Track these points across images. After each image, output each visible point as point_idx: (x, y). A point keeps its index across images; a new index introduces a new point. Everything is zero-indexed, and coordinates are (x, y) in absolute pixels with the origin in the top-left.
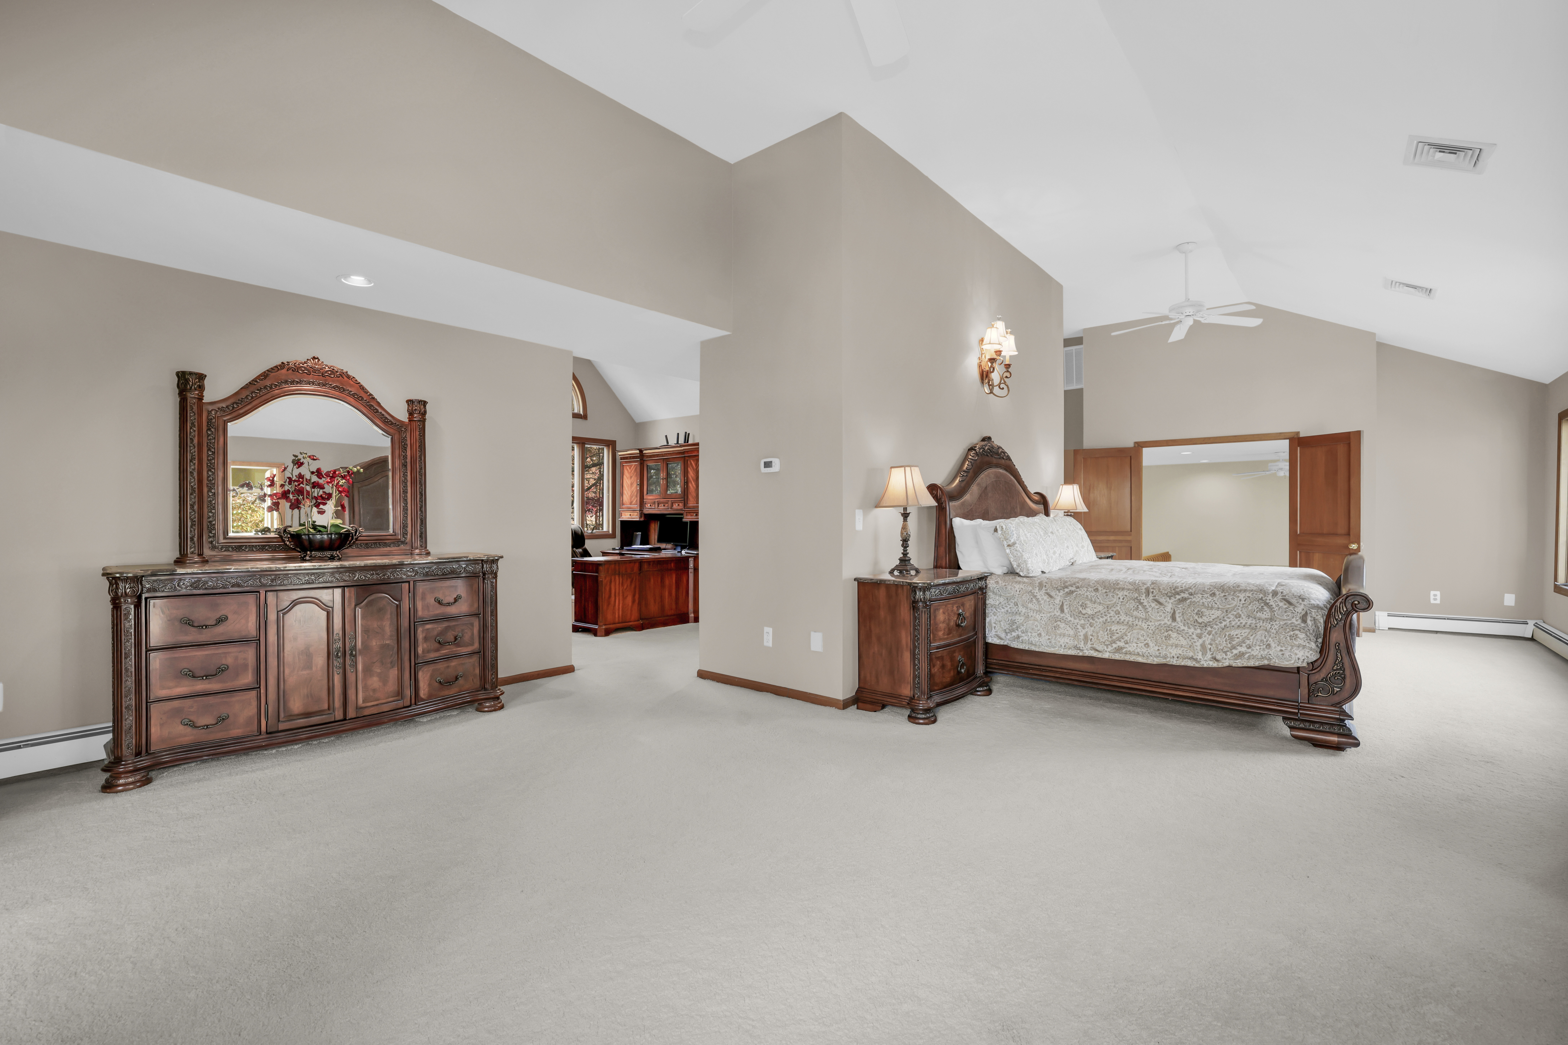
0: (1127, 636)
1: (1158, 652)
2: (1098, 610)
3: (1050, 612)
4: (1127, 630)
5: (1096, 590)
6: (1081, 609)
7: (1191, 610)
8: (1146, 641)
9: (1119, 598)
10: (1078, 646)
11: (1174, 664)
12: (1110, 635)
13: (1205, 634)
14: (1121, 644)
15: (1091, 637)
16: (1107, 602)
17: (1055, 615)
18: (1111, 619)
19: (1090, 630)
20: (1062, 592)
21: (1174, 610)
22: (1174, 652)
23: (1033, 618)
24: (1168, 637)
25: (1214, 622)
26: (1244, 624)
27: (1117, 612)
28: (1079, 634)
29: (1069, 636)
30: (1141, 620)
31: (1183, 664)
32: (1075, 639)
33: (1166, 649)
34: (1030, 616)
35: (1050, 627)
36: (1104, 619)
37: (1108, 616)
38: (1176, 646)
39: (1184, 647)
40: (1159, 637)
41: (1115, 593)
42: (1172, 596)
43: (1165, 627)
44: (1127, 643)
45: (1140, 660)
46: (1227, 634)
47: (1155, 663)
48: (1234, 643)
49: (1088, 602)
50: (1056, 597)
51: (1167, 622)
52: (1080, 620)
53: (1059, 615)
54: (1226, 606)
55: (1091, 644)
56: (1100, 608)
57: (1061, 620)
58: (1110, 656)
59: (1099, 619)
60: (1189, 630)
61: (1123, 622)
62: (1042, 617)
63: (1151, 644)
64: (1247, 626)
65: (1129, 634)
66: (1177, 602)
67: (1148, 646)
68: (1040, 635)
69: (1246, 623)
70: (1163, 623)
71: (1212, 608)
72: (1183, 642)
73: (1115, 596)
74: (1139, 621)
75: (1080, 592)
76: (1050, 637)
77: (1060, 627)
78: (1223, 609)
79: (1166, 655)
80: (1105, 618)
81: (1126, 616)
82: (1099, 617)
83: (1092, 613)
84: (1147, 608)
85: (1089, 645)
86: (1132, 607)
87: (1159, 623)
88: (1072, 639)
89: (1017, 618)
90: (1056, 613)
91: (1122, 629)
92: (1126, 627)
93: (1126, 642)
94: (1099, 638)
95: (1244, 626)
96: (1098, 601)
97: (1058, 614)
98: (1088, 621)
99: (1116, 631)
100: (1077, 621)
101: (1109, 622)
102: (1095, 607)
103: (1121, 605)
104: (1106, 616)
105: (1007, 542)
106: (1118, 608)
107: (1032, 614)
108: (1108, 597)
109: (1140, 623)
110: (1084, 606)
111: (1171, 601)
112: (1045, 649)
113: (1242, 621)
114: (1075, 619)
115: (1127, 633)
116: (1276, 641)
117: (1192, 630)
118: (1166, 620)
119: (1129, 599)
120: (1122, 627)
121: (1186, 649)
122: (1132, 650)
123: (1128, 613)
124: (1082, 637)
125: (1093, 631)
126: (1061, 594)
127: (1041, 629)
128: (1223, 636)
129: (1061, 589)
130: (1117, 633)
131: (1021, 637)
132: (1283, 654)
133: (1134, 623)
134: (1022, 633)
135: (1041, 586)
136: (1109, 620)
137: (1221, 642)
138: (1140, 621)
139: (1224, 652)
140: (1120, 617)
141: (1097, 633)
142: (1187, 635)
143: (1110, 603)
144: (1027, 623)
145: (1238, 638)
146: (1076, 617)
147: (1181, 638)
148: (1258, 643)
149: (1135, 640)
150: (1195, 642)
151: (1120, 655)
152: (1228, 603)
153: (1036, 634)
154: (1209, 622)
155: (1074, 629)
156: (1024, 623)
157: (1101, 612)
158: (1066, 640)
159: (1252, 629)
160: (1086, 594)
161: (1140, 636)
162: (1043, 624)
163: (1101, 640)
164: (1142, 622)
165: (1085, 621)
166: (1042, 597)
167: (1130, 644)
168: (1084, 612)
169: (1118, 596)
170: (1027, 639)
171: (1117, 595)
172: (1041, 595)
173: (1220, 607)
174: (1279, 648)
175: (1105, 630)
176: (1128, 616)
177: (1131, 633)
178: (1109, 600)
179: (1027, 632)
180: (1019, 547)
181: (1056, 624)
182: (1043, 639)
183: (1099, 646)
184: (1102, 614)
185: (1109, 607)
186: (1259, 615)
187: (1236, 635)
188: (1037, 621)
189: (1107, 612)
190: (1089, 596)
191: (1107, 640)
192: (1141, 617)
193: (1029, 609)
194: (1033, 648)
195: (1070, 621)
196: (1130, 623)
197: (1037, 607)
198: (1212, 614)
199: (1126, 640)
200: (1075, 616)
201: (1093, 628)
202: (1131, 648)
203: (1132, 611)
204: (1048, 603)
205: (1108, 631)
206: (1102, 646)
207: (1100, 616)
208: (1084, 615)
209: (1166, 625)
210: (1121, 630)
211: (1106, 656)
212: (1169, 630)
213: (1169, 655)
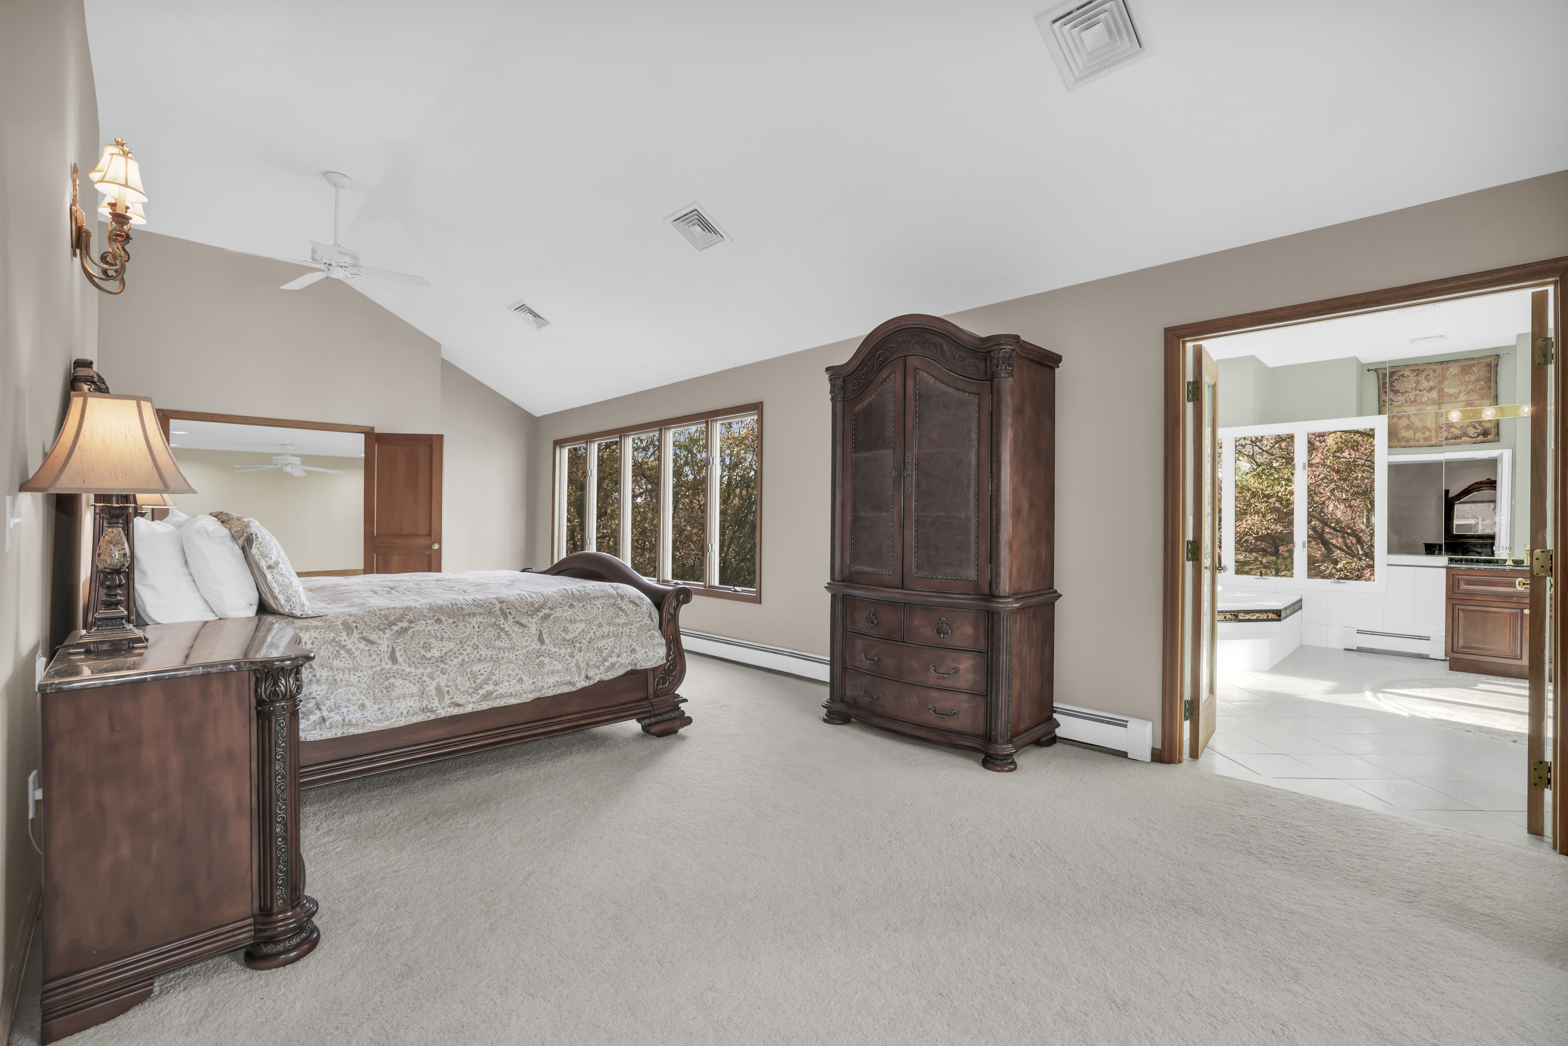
0: (494, 675)
1: (534, 686)
2: (449, 649)
3: (372, 667)
4: (493, 667)
5: (439, 621)
6: (423, 652)
7: (557, 628)
8: (519, 676)
9: (474, 628)
10: (429, 707)
11: (549, 695)
12: (472, 680)
13: (576, 651)
14: (489, 687)
15: (446, 689)
16: (458, 635)
17: (383, 669)
18: (469, 658)
19: (442, 680)
20: (388, 633)
21: (540, 630)
22: (551, 680)
23: (344, 683)
24: (541, 665)
25: (581, 636)
26: (607, 632)
27: (475, 647)
28: (427, 689)
29: (412, 695)
30: (506, 651)
31: (559, 692)
32: (423, 697)
33: (542, 679)
34: (338, 680)
35: (377, 690)
36: (460, 660)
37: (465, 655)
38: (553, 672)
39: (562, 672)
40: (531, 667)
41: (466, 622)
42: (533, 614)
43: (534, 653)
44: (496, 685)
45: (513, 701)
46: (595, 646)
47: (529, 700)
48: (604, 655)
49: (432, 640)
50: (380, 641)
51: (535, 646)
52: (425, 668)
53: (391, 669)
54: (588, 616)
55: (450, 699)
56: (451, 645)
57: (396, 675)
58: (475, 708)
59: (452, 660)
60: (561, 651)
61: (485, 659)
62: (360, 677)
63: (525, 678)
64: (611, 634)
65: (497, 672)
66: (540, 621)
67: (522, 681)
68: (363, 707)
69: (609, 632)
70: (531, 648)
71: (575, 621)
72: (559, 666)
73: (468, 626)
74: (504, 653)
75: (417, 628)
76: (381, 706)
77: (395, 687)
78: (587, 620)
79: (543, 687)
80: (461, 657)
81: (488, 649)
82: (452, 658)
83: (439, 655)
84: (510, 634)
85: (447, 701)
86: (492, 636)
87: (527, 649)
88: (417, 698)
89: (315, 689)
90: (384, 666)
91: (486, 667)
92: (491, 664)
93: (495, 683)
94: (459, 687)
95: (608, 635)
96: (446, 636)
97: (387, 667)
98: (437, 666)
99: (479, 671)
100: (421, 670)
101: (467, 662)
102: (443, 645)
103: (478, 636)
104: (461, 654)
105: (267, 562)
106: (475, 641)
107: (341, 677)
108: (459, 628)
109: (507, 654)
110: (427, 647)
111: (534, 621)
112: (373, 727)
113: (604, 630)
114: (416, 668)
115: (493, 671)
116: (639, 644)
117: (563, 650)
118: (533, 644)
119: (486, 626)
120: (486, 665)
121: (563, 674)
122: (503, 692)
123: (489, 644)
124: (434, 692)
125: (448, 680)
126: (388, 635)
127: (362, 697)
128: (592, 650)
129: (387, 628)
130: (481, 674)
131: (329, 718)
132: (647, 656)
133: (499, 656)
134: (330, 712)
135: (348, 628)
136: (466, 659)
137: (592, 657)
138: (506, 653)
139: (596, 667)
140: (481, 653)
141: (454, 681)
142: (560, 656)
143: (463, 636)
144: (335, 692)
145: (606, 649)
146: (418, 665)
147: (555, 663)
148: (624, 650)
149: (506, 678)
150: (570, 663)
151: (488, 703)
152: (590, 613)
153: (356, 706)
154: (575, 637)
155: (417, 684)
156: (329, 695)
157: (454, 651)
158: (410, 702)
159: (616, 636)
160: (427, 629)
161: (511, 672)
162: (364, 689)
163: (463, 689)
164: (509, 653)
165: (432, 668)
166: (356, 646)
167: (501, 685)
168: (428, 655)
169: (472, 625)
170: (340, 719)
171: (470, 623)
172: (352, 642)
173: (583, 618)
174: (644, 651)
175: (465, 674)
176: (490, 649)
177: (498, 669)
178: (461, 631)
179: (338, 708)
180: (284, 569)
181: (387, 683)
182: (370, 711)
183: (461, 698)
184: (455, 653)
185: (463, 642)
186: (617, 620)
187: (604, 646)
188: (353, 685)
189: (461, 650)
190: (432, 631)
191: (470, 687)
192: (506, 647)
193: (335, 669)
194: (353, 731)
195: (410, 673)
196: (494, 657)
197: (349, 664)
198: (577, 628)
199: (495, 681)
200: (416, 664)
201: (446, 676)
202: (502, 689)
203: (493, 641)
204: (368, 654)
205: (469, 675)
206: (464, 697)
207: (453, 656)
208: (430, 659)
209: (535, 651)
210: (486, 669)
211: (469, 709)
212: (540, 656)
213: (545, 686)
